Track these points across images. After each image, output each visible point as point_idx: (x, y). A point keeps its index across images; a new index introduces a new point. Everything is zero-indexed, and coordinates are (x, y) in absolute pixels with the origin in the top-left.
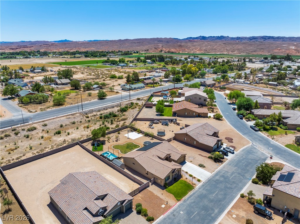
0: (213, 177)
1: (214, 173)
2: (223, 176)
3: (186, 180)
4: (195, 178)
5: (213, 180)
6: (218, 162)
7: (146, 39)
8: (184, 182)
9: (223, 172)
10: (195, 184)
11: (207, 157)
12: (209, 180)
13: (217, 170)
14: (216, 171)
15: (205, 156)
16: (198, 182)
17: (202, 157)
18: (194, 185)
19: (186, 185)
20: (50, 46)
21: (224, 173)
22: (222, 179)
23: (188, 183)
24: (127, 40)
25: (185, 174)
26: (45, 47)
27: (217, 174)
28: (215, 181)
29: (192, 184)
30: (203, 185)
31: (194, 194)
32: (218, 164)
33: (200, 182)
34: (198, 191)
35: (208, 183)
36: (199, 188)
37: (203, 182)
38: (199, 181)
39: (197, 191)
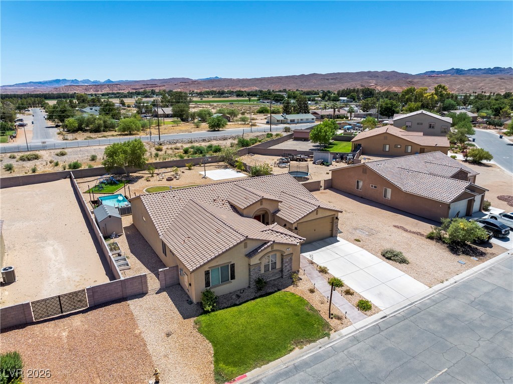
0: (435, 302)
1: (440, 286)
2: (482, 304)
3: (307, 296)
4: (352, 294)
5: (432, 315)
6: (466, 253)
7: (348, 74)
8: (292, 303)
9: (486, 289)
10: (339, 318)
11: (422, 235)
12: (413, 310)
13: (457, 278)
14: (452, 281)
15: (414, 233)
16: (357, 312)
17: (405, 234)
18: (333, 322)
19: (297, 315)
20: (189, 85)
21: (486, 294)
22: (476, 315)
23: (312, 308)
24: (314, 74)
25: (316, 273)
26: (181, 85)
27: (454, 293)
28: (440, 320)
29: (326, 317)
30: (377, 329)
31: (317, 359)
32: (463, 258)
33: (368, 313)
34: (343, 348)
35: (407, 321)
36: (355, 339)
37: (381, 314)
38: (364, 306)
39: (335, 350)
